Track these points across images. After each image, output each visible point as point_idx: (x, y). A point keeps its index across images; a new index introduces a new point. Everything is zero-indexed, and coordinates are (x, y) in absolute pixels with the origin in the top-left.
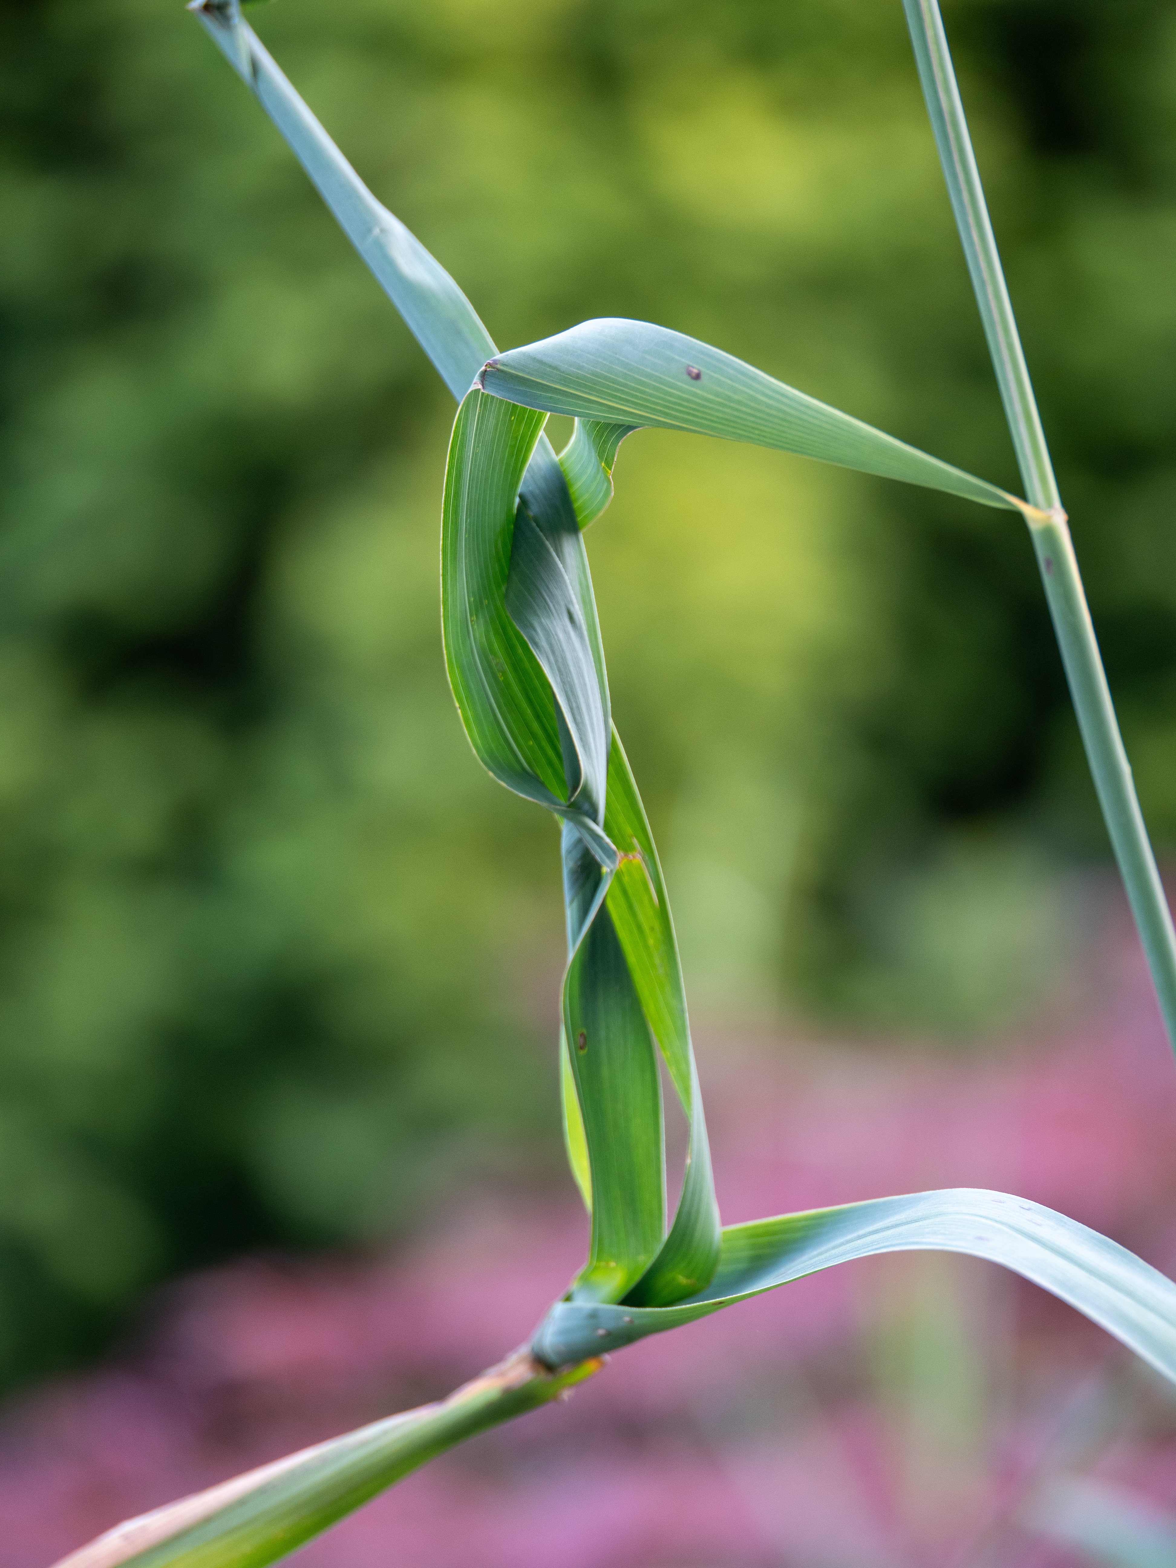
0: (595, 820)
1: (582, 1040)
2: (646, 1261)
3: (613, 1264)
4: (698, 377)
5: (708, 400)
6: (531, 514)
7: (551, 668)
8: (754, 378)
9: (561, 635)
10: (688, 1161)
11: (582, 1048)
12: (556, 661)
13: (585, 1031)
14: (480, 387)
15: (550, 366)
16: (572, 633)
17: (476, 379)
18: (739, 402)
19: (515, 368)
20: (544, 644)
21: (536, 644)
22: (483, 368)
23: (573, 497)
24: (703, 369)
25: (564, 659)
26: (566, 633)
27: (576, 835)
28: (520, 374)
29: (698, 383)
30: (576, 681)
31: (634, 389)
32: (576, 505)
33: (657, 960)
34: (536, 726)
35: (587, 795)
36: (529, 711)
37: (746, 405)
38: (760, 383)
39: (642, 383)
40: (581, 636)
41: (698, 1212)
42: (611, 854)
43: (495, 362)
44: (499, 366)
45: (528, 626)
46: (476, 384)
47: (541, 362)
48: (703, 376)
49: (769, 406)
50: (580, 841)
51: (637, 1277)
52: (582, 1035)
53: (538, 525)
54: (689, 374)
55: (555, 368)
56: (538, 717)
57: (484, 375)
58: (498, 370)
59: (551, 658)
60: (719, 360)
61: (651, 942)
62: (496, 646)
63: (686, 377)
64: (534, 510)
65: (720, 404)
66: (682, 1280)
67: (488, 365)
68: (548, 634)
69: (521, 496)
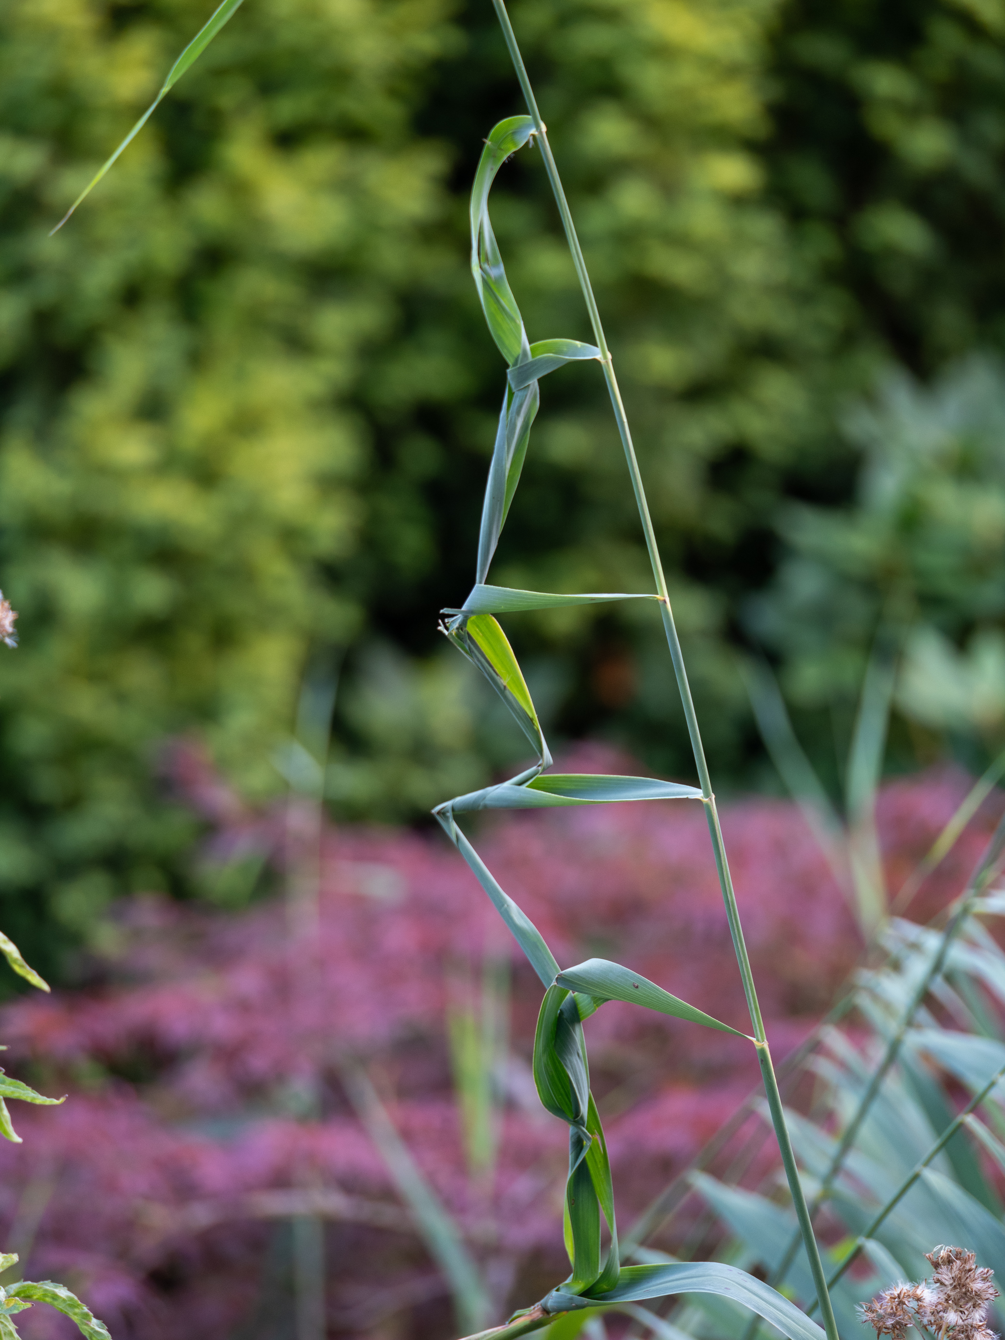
0: (584, 1126)
1: (573, 1201)
2: (591, 1281)
3: (580, 1282)
4: (637, 987)
5: (641, 996)
6: (565, 1017)
7: (571, 1074)
8: (657, 990)
9: (575, 1062)
10: (612, 1246)
11: (573, 1204)
12: (573, 1071)
13: (574, 1198)
14: (556, 984)
15: (582, 978)
16: (579, 1061)
17: (554, 980)
18: (652, 997)
19: (568, 977)
20: (569, 1066)
21: (567, 1066)
22: (557, 976)
23: (579, 1009)
24: (639, 985)
25: (576, 1072)
26: (577, 1061)
27: (576, 1130)
28: (571, 979)
29: (637, 989)
30: (580, 1078)
31: (613, 989)
32: (580, 1012)
33: (601, 1173)
34: (562, 1090)
35: (582, 1118)
36: (560, 1086)
37: (655, 999)
38: (660, 992)
39: (616, 987)
40: (581, 1061)
41: (613, 1264)
42: (589, 1139)
43: (561, 974)
44: (563, 976)
45: (564, 1059)
46: (554, 983)
47: (578, 976)
48: (639, 987)
49: (663, 1000)
50: (577, 1133)
51: (589, 1286)
52: (573, 1200)
53: (567, 1022)
54: (634, 986)
55: (584, 979)
56: (563, 1087)
57: (557, 979)
58: (562, 977)
59: (572, 1070)
60: (645, 982)
61: (599, 1166)
62: (549, 1063)
63: (633, 987)
64: (566, 1016)
65: (645, 997)
66: (605, 1287)
67: (559, 975)
68: (571, 1062)
69: (560, 1010)
